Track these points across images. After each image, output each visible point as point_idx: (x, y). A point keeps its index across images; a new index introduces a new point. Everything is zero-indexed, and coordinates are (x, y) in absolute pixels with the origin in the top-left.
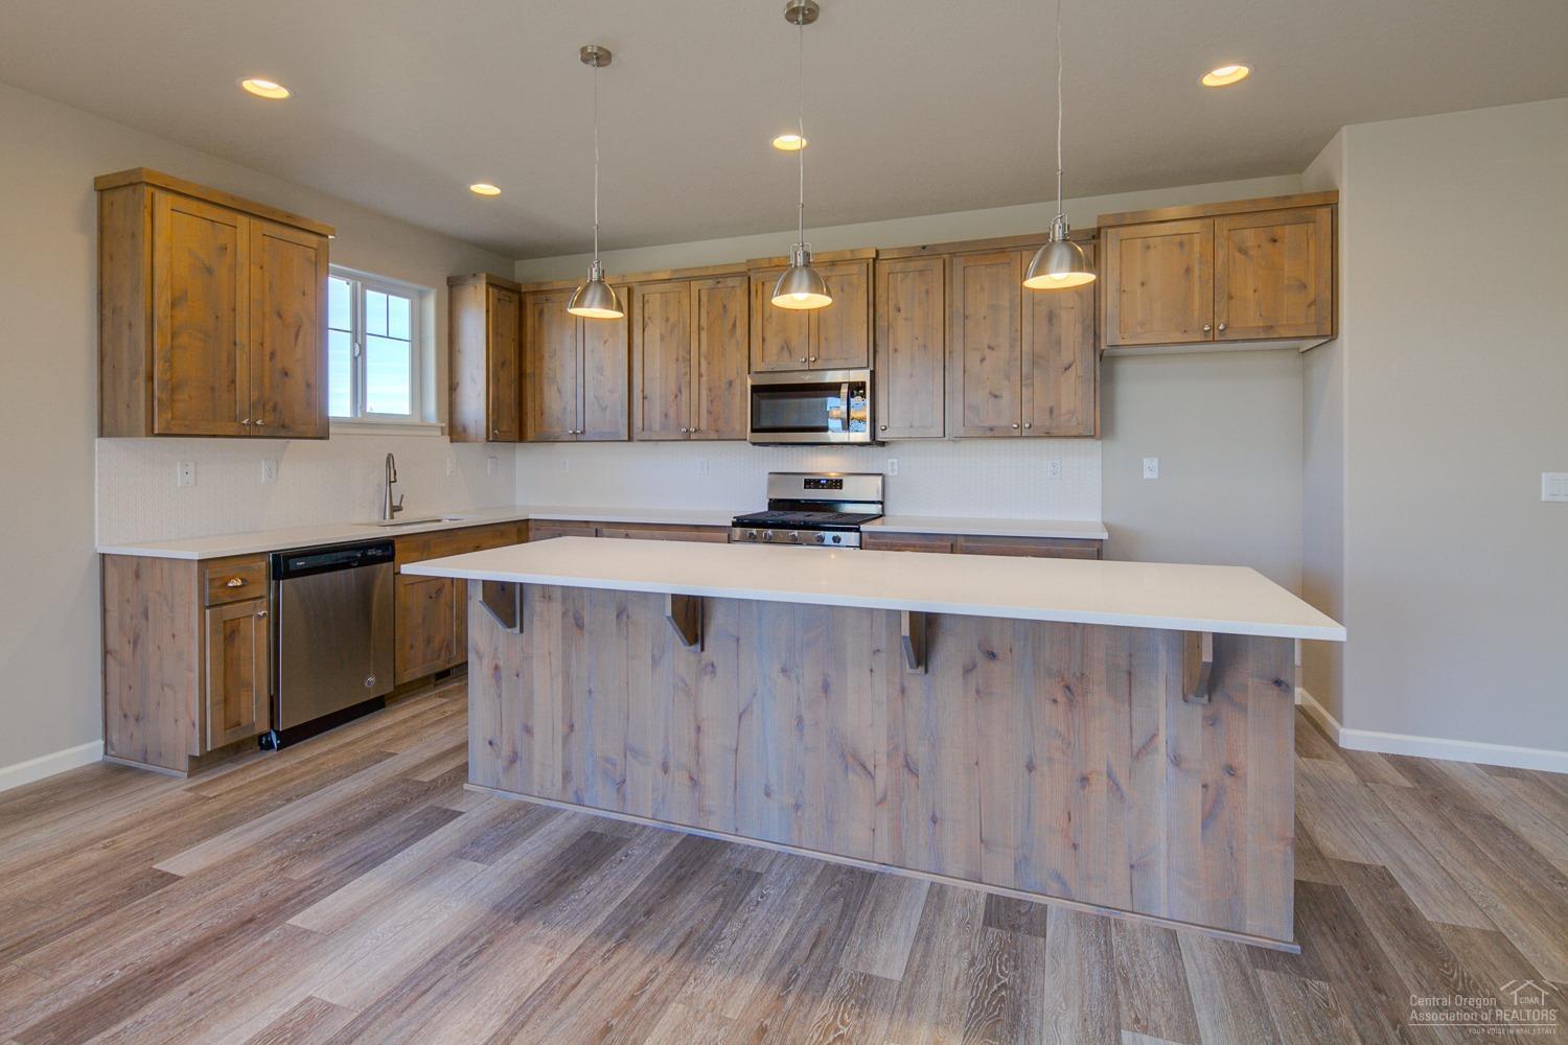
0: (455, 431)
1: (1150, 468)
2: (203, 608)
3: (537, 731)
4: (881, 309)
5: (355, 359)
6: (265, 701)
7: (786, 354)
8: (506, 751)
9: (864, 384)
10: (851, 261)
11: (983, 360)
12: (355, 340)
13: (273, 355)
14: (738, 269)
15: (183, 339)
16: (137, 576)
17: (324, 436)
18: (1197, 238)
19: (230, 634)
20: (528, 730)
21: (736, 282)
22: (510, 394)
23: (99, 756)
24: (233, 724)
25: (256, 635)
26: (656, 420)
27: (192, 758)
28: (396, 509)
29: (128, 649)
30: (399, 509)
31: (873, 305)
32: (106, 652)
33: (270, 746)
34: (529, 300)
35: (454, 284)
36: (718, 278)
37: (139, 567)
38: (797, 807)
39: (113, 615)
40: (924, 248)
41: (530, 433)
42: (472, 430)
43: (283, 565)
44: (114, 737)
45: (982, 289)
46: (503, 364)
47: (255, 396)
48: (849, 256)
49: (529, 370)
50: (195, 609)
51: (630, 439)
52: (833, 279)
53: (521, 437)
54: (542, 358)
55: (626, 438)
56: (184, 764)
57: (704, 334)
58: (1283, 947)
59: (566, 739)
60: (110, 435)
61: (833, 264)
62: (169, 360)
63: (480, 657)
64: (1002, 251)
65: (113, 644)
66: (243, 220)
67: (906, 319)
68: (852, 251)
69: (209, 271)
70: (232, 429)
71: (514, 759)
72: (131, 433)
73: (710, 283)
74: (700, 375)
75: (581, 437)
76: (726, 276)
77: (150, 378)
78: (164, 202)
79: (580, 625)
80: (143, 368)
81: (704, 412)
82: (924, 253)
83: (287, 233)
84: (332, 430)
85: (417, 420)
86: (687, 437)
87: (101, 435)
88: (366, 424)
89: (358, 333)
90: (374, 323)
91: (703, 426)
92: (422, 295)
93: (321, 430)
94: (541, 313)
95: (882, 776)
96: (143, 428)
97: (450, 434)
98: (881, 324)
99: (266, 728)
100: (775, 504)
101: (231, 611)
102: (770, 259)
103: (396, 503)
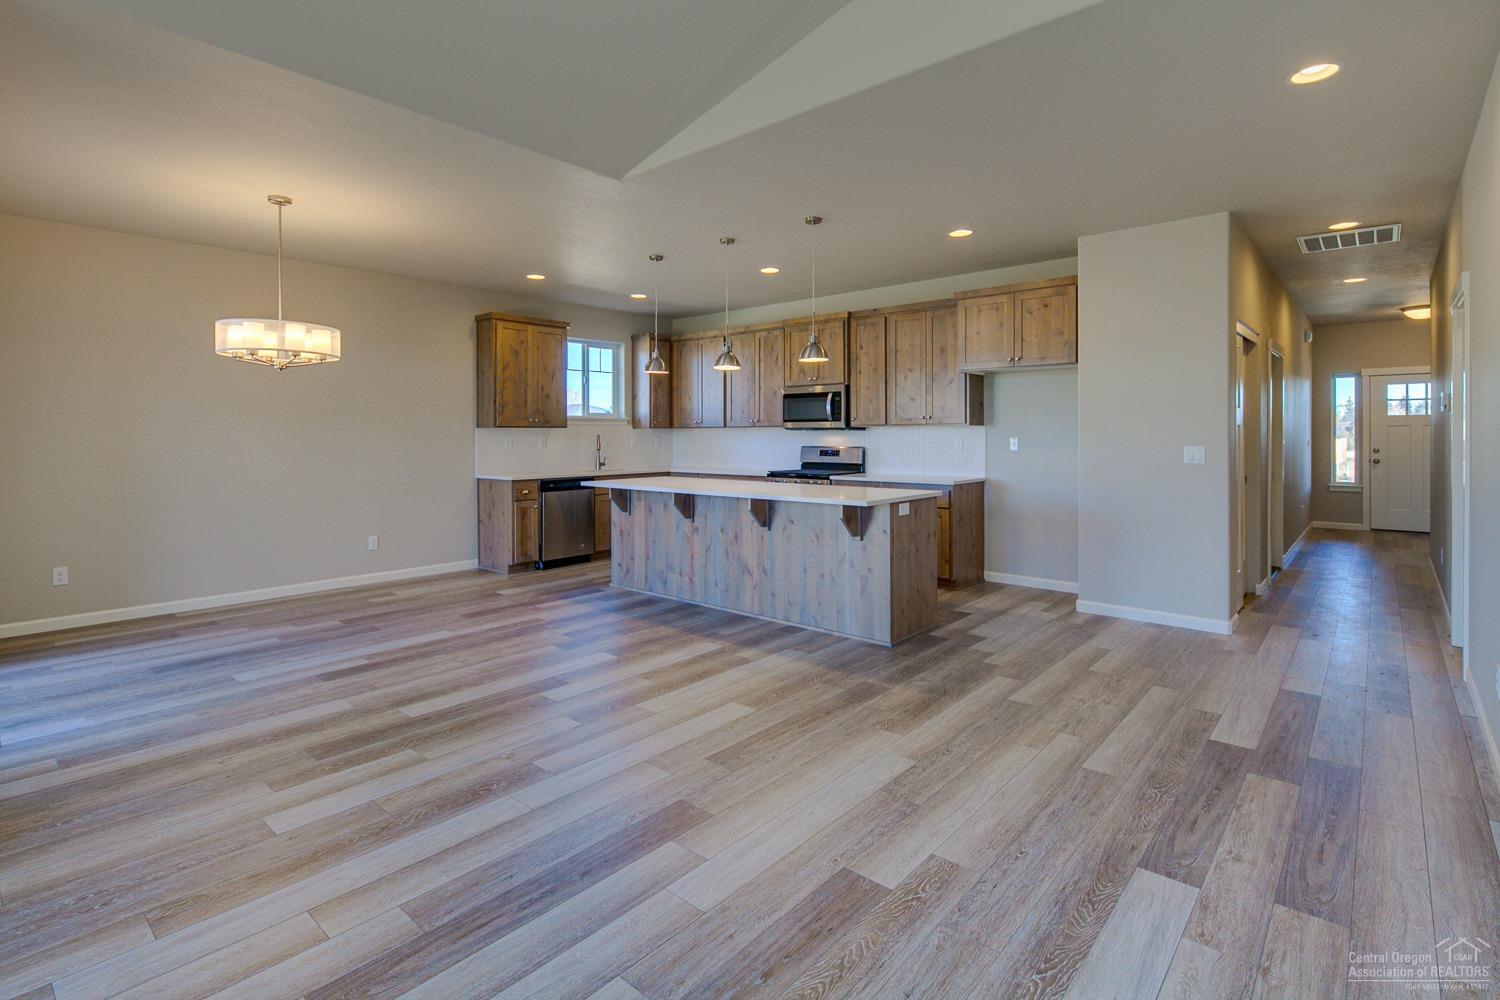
0: (635, 422)
1: (1013, 444)
2: (513, 502)
3: (636, 560)
4: (853, 347)
5: (583, 385)
6: (537, 545)
7: (802, 376)
8: (625, 568)
9: (840, 393)
10: (835, 320)
11: (906, 378)
12: (583, 375)
13: (542, 388)
14: (777, 325)
15: (506, 385)
16: (490, 487)
17: (565, 427)
18: (1006, 305)
19: (523, 514)
20: (633, 559)
21: (776, 333)
22: (664, 401)
23: (476, 566)
24: (524, 553)
25: (533, 516)
26: (737, 415)
27: (509, 566)
28: (602, 465)
29: (487, 519)
30: (604, 464)
31: (848, 345)
32: (479, 521)
33: (538, 568)
34: (675, 346)
35: (635, 339)
36: (768, 330)
37: (491, 483)
38: (726, 590)
39: (482, 505)
40: (875, 310)
41: (676, 423)
42: (643, 423)
43: (546, 485)
44: (482, 557)
45: (906, 335)
46: (660, 383)
47: (535, 408)
48: (834, 317)
49: (675, 385)
50: (511, 502)
51: (725, 426)
52: (828, 330)
53: (671, 426)
54: (681, 379)
55: (723, 425)
56: (507, 569)
57: (762, 364)
58: (885, 644)
59: (646, 562)
60: (482, 427)
61: (826, 321)
62: (502, 394)
63: (615, 526)
64: (916, 311)
65: (482, 518)
66: (530, 327)
67: (866, 354)
68: (836, 314)
69: (517, 352)
70: (526, 423)
71: (628, 572)
72: (488, 426)
73: (765, 333)
74: (760, 388)
75: (702, 425)
76: (772, 329)
77: (495, 402)
78: (500, 325)
79: (651, 511)
80: (492, 398)
81: (762, 411)
82: (875, 313)
83: (549, 330)
84: (569, 423)
85: (615, 417)
86: (753, 426)
87: (478, 426)
88: (590, 419)
89: (586, 371)
90: (593, 365)
91: (762, 418)
92: (618, 347)
93: (562, 422)
94: (681, 352)
95: (755, 575)
96: (492, 425)
97: (633, 424)
98: (853, 356)
99: (538, 559)
100: (805, 465)
101: (524, 504)
102: (794, 319)
103: (602, 461)
